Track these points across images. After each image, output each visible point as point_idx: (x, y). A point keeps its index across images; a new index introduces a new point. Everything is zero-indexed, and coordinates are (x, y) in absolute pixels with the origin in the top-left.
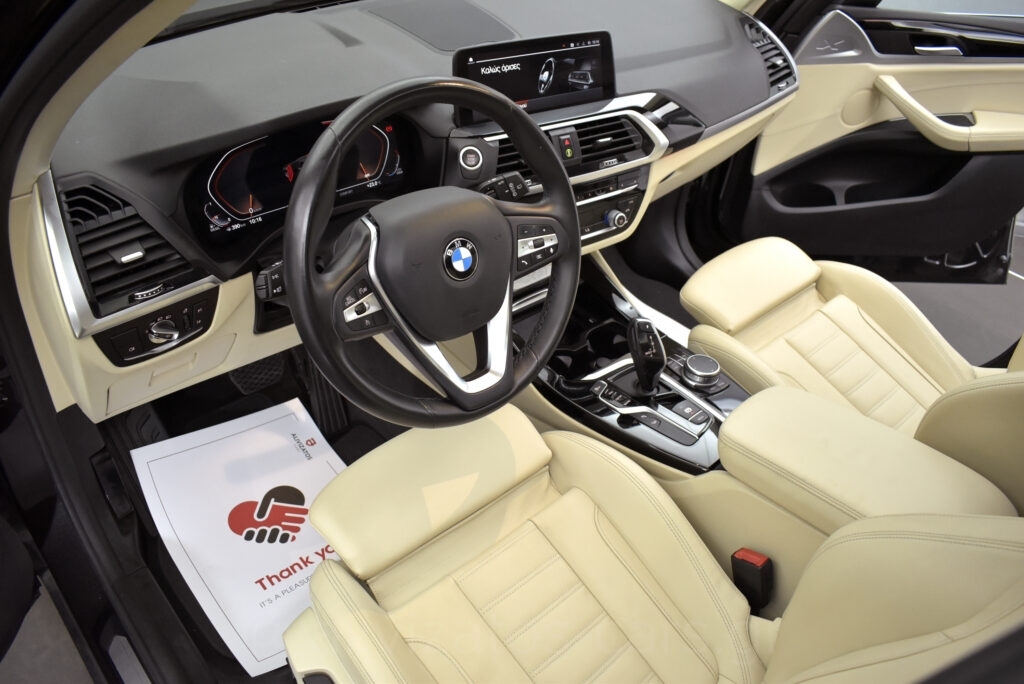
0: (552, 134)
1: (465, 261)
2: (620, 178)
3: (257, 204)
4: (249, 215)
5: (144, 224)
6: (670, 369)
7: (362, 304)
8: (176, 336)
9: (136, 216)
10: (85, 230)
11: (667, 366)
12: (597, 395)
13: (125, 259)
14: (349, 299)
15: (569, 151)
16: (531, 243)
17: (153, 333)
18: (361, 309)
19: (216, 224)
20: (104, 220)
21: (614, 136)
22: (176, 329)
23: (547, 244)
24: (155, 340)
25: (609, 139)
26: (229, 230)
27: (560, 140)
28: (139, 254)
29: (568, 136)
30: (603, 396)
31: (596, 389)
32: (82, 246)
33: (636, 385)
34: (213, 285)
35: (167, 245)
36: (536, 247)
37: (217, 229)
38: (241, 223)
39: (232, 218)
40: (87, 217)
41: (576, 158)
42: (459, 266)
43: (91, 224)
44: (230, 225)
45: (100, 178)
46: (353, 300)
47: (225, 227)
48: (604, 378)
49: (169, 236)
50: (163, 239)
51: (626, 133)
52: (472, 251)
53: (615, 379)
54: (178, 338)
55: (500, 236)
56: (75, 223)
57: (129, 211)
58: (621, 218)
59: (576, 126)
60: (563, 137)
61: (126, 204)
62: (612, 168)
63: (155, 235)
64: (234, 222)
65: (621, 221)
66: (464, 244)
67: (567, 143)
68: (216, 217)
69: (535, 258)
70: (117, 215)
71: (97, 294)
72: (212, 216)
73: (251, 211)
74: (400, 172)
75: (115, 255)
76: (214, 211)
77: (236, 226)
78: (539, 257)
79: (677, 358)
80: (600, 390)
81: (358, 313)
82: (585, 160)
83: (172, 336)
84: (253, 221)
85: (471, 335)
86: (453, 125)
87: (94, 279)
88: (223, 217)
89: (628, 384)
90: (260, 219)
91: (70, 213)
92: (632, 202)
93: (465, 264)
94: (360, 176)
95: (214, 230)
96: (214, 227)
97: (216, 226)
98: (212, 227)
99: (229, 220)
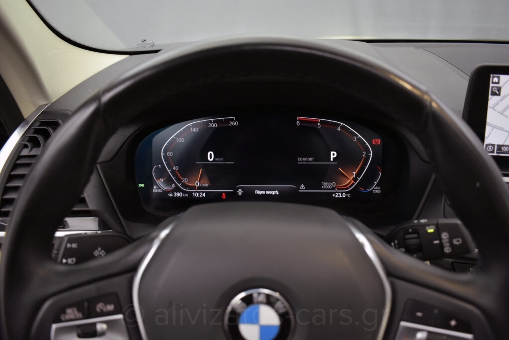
3: (205, 179)
4: (194, 187)
19: (160, 186)
26: (171, 195)
37: (159, 191)
38: (184, 192)
39: (176, 185)
43: (36, 151)
44: (173, 191)
47: (168, 192)
52: (283, 317)
64: (177, 189)
68: (162, 180)
72: (158, 178)
73: (197, 184)
74: (377, 191)
76: (162, 173)
77: (178, 195)
84: (196, 195)
88: (169, 181)
90: (204, 195)
95: (156, 191)
96: (157, 189)
97: (159, 188)
98: (155, 187)
99: (173, 186)
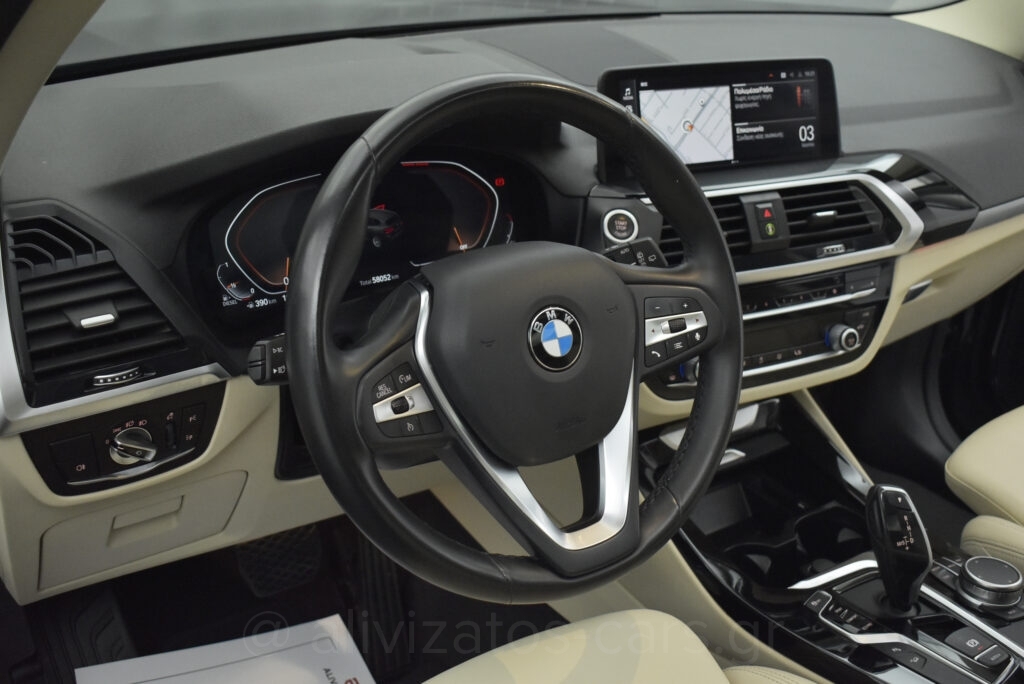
0: (744, 200)
1: (562, 341)
2: (848, 278)
4: (281, 287)
5: (124, 277)
6: (937, 580)
7: (403, 398)
8: (152, 453)
9: (113, 264)
10: (33, 276)
11: (931, 575)
12: (817, 614)
13: (86, 322)
14: (383, 389)
15: (770, 226)
16: (666, 325)
17: (116, 445)
18: (400, 406)
19: (232, 295)
20: (64, 265)
21: (840, 210)
22: (152, 444)
23: (691, 327)
24: (116, 457)
25: (831, 213)
26: (251, 306)
27: (756, 208)
28: (109, 318)
29: (770, 205)
30: (826, 614)
31: (814, 603)
32: (25, 298)
33: (881, 601)
34: (218, 380)
35: (152, 310)
36: (673, 330)
37: (233, 303)
38: (270, 297)
39: (256, 288)
40: (39, 259)
41: (780, 238)
42: (553, 348)
43: (44, 269)
44: (253, 299)
45: (68, 208)
46: (389, 391)
47: (246, 302)
48: (827, 586)
49: (158, 297)
50: (150, 301)
51: (857, 208)
52: (573, 327)
53: (845, 591)
54: (155, 460)
55: (616, 308)
56: (20, 266)
57: (103, 257)
58: (852, 335)
59: (782, 192)
60: (760, 206)
61: (100, 246)
62: (837, 258)
63: (137, 293)
64: (259, 295)
65: (851, 341)
66: (560, 316)
67: (767, 214)
68: (234, 285)
69: (673, 347)
70: (85, 260)
71: (37, 370)
72: (227, 283)
73: (286, 280)
75: (73, 316)
76: (232, 275)
77: (262, 303)
78: (678, 346)
79: (947, 564)
80: (820, 605)
81: (396, 411)
82: (794, 243)
83: (145, 453)
85: (573, 460)
86: (595, 180)
87: (36, 347)
88: (244, 286)
89: (866, 599)
91: (14, 250)
92: (867, 314)
93: (562, 345)
94: (452, 247)
95: (227, 304)
96: (229, 300)
97: (232, 299)
98: (225, 299)
99: (253, 291)
